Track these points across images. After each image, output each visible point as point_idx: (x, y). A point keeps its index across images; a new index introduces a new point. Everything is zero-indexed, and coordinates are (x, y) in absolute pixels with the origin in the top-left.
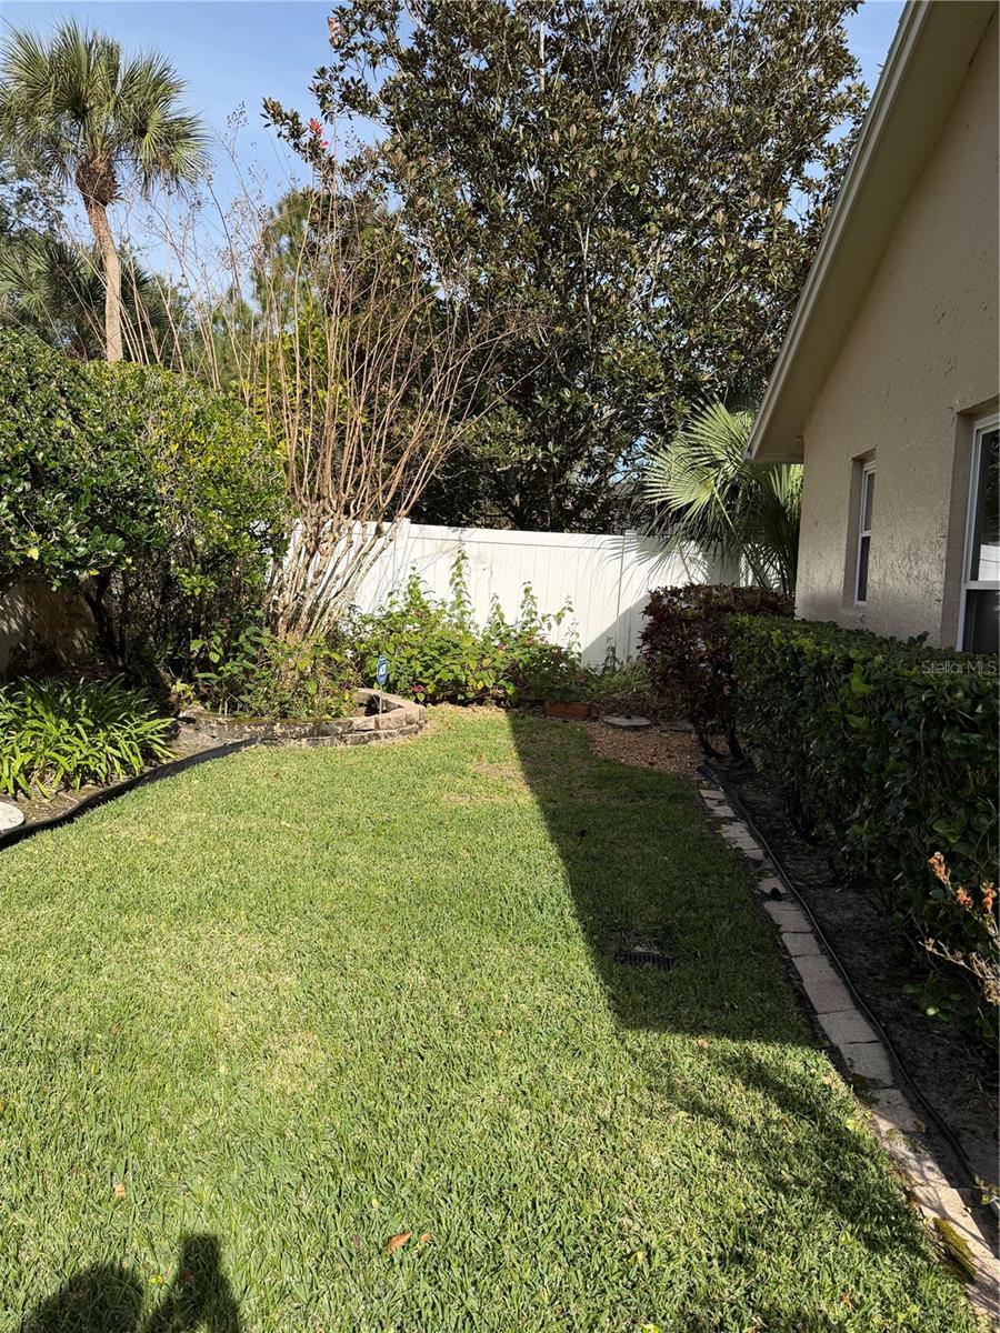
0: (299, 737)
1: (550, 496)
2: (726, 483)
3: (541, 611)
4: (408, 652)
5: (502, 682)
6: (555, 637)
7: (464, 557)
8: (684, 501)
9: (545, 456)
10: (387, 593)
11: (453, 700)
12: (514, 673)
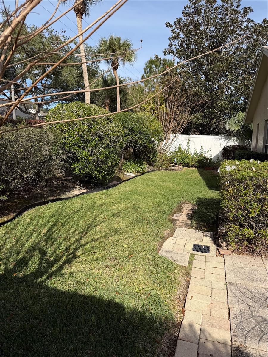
0: (163, 170)
1: (207, 128)
2: (242, 126)
3: (204, 150)
4: (179, 158)
5: (196, 163)
6: (207, 155)
7: (189, 141)
8: (233, 129)
9: (206, 121)
10: (175, 147)
11: (187, 167)
12: (199, 162)
